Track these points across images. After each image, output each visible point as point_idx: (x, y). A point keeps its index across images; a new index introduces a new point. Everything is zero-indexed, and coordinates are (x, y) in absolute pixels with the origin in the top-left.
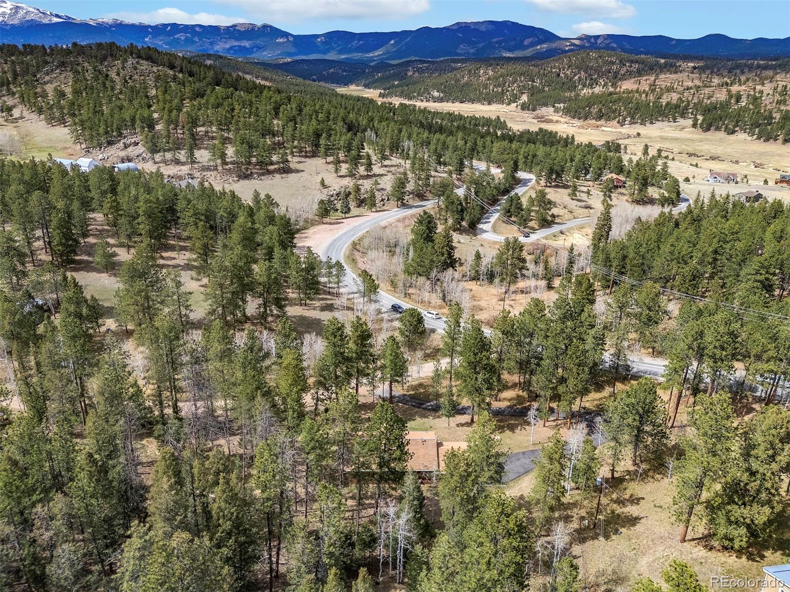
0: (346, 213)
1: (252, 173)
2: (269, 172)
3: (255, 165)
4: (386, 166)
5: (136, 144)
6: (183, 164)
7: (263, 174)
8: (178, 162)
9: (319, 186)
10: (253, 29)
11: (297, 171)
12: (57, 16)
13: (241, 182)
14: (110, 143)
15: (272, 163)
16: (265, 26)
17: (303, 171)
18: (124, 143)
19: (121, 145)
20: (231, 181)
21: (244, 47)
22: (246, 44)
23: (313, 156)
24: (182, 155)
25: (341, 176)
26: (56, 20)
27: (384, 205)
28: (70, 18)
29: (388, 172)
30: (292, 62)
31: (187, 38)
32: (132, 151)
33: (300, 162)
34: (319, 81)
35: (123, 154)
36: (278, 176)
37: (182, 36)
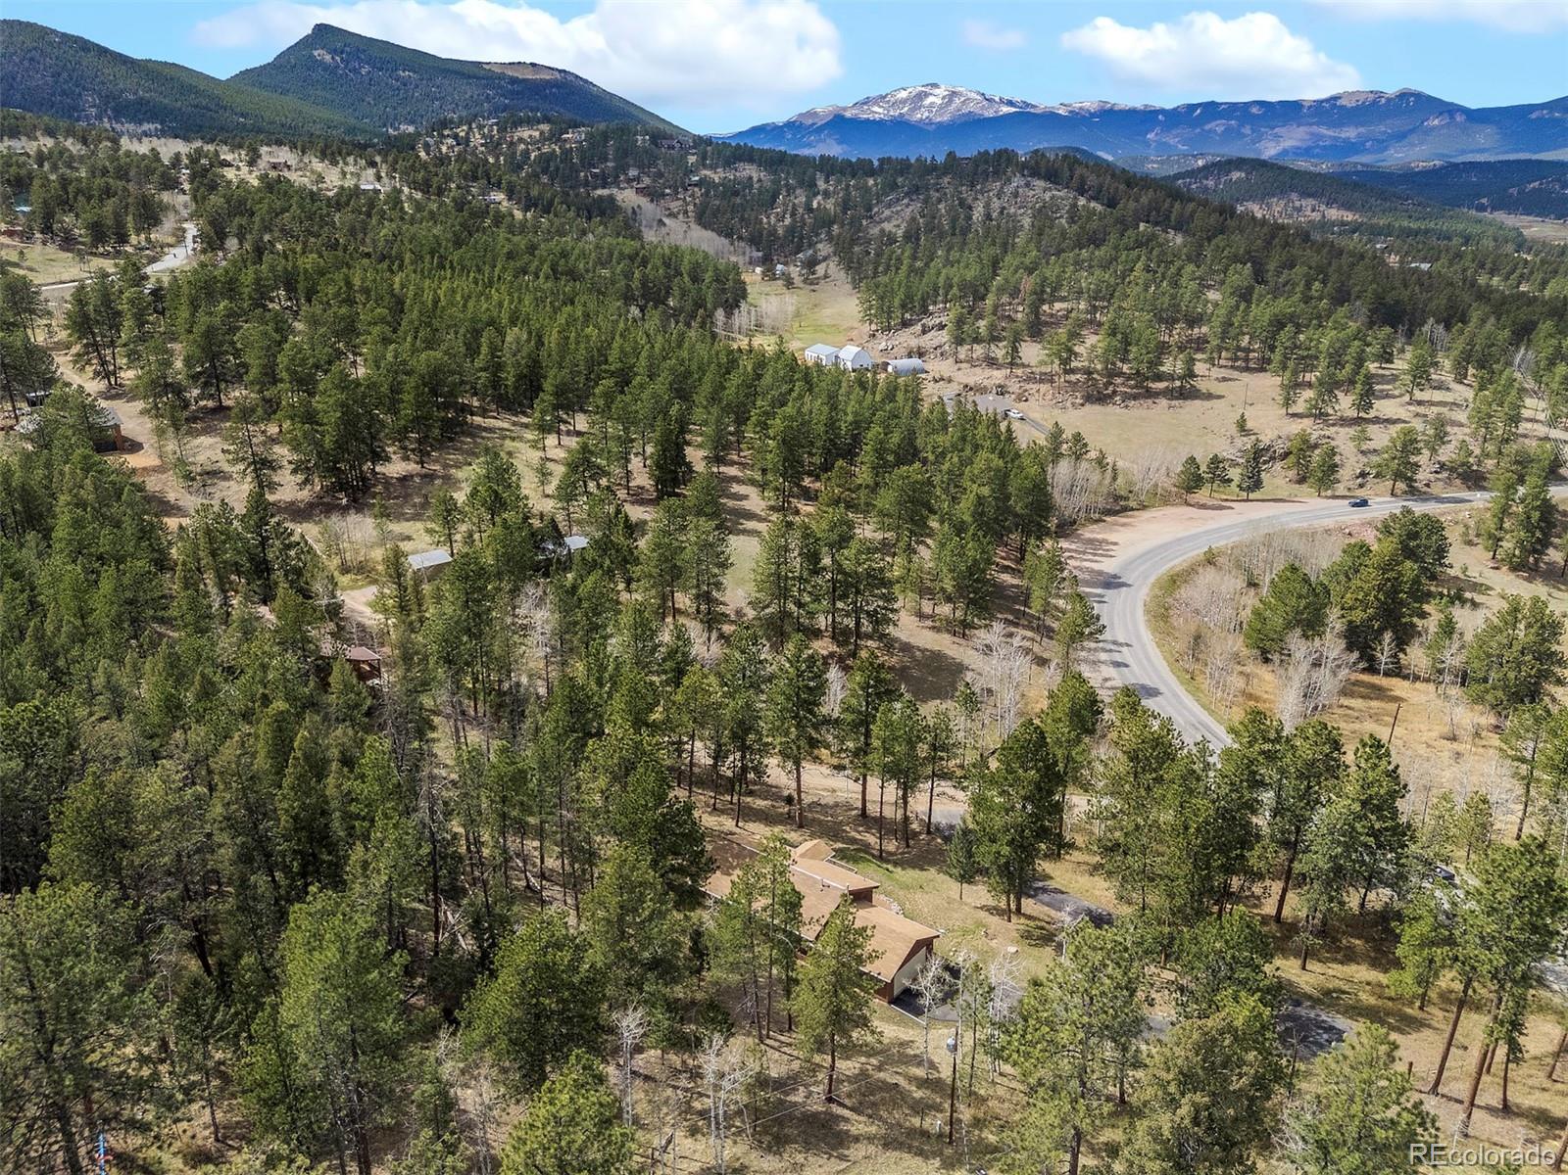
0: (1249, 489)
1: (1114, 392)
2: (1150, 394)
3: (1129, 378)
4: (1420, 403)
5: (942, 327)
6: (999, 367)
7: (1135, 397)
8: (992, 362)
9: (1234, 430)
10: (1374, 103)
11: (1209, 396)
12: (1010, 103)
13: (1088, 407)
14: (905, 324)
15: (1159, 377)
16: (1404, 95)
17: (1220, 397)
18: (923, 325)
19: (918, 328)
20: (1069, 404)
21: (1346, 141)
22: (1350, 133)
23: (1262, 370)
24: (999, 352)
25: (1294, 415)
26: (1006, 109)
27: (1361, 486)
28: (1028, 105)
29: (1417, 415)
30: (1442, 168)
31: (1228, 130)
32: (930, 340)
33: (1225, 379)
34: (1494, 209)
35: (914, 343)
36: (1163, 402)
37: (1218, 126)
